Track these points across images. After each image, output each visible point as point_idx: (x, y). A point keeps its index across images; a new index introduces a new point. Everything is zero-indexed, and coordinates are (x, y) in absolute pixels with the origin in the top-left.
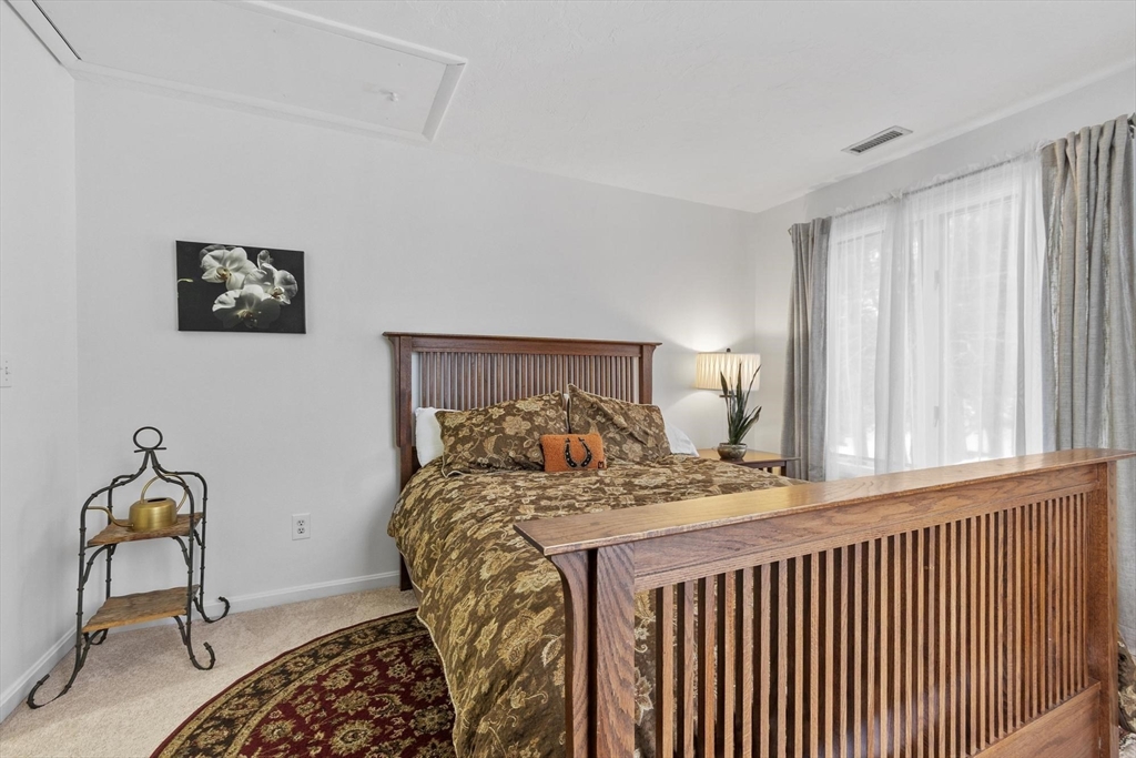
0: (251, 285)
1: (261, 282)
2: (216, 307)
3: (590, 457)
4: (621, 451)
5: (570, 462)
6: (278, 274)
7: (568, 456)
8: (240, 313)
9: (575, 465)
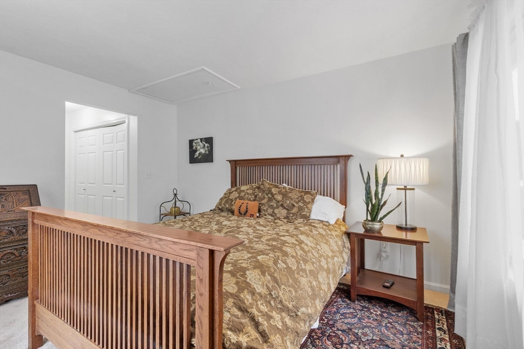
0: (201, 150)
1: (203, 148)
2: (195, 156)
3: (247, 211)
4: (273, 212)
5: (240, 212)
6: (206, 145)
7: (239, 210)
8: (199, 157)
9: (241, 214)
